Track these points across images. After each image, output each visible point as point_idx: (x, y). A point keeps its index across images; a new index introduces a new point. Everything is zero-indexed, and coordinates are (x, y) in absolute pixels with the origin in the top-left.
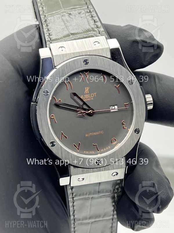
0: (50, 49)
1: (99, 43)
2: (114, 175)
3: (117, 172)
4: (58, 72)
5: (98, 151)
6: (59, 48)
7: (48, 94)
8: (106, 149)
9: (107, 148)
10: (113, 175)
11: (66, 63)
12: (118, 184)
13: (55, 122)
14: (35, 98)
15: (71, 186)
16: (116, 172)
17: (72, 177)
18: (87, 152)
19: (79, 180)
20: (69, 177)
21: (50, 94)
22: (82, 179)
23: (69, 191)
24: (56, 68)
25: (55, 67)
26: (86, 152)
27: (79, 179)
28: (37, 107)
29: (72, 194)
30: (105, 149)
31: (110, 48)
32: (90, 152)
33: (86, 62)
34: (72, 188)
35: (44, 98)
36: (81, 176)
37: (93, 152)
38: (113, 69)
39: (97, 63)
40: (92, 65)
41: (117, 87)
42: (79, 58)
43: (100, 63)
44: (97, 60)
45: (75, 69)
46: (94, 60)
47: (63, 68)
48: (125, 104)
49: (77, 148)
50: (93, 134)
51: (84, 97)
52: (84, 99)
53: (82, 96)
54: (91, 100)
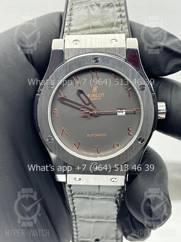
0: (64, 41)
1: (117, 41)
3: (116, 178)
5: (98, 153)
6: (74, 41)
9: (108, 153)
10: (112, 180)
12: (120, 190)
13: (58, 117)
15: (68, 183)
17: (67, 175)
18: (87, 153)
20: (65, 175)
21: (54, 88)
22: (79, 179)
23: (67, 188)
25: (66, 60)
26: (85, 153)
27: (75, 178)
28: (39, 99)
29: (70, 191)
30: (105, 153)
31: (127, 48)
32: (89, 154)
34: (70, 186)
35: (48, 91)
36: (77, 176)
37: (93, 154)
38: (125, 70)
39: (108, 62)
40: (103, 64)
41: (128, 91)
42: (89, 55)
43: (111, 63)
44: (108, 60)
45: (84, 66)
46: (105, 59)
47: (71, 64)
48: (134, 110)
49: (77, 147)
50: (95, 135)
51: (91, 96)
52: (91, 98)
53: (89, 95)
54: (98, 100)
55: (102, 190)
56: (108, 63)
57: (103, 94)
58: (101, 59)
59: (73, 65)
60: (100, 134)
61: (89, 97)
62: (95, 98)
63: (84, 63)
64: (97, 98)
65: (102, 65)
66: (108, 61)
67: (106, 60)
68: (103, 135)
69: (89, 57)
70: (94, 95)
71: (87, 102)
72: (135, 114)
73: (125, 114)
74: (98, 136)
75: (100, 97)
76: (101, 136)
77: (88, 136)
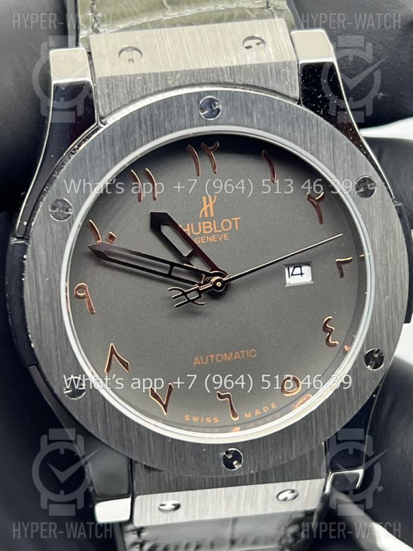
0: (89, 53)
1: (263, 42)
2: (285, 499)
3: (294, 488)
4: (107, 137)
5: (234, 415)
6: (121, 52)
7: (70, 215)
8: (261, 411)
9: (266, 410)
10: (281, 497)
11: (139, 110)
12: (298, 522)
13: (91, 309)
14: (25, 223)
15: (137, 523)
16: (293, 491)
17: (138, 499)
18: (195, 419)
19: (161, 507)
20: (129, 500)
21: (77, 213)
22: (174, 507)
23: (131, 538)
24: (103, 121)
25: (102, 118)
26: (191, 418)
27: (162, 505)
28: (25, 257)
29: (138, 546)
30: (257, 413)
31: (300, 63)
32: (205, 419)
33: (211, 108)
34: (139, 531)
35: (55, 227)
36: (170, 499)
37: (216, 420)
38: (305, 136)
39: (247, 114)
40: (232, 120)
41: (315, 203)
42: (186, 94)
43: (259, 116)
44: (250, 105)
45: (171, 132)
46: (239, 104)
47: (127, 126)
48: (339, 262)
49: (162, 403)
51: (197, 230)
52: (197, 236)
53: (190, 226)
54: (221, 240)
55: (240, 529)
56: (250, 115)
57: (236, 219)
58: (226, 104)
59: (134, 131)
60: (234, 354)
61: (189, 234)
62: (210, 235)
63: (170, 122)
65: (231, 124)
66: (250, 111)
67: (241, 105)
68: (245, 353)
69: (184, 99)
70: (206, 225)
71: (186, 251)
72: (342, 275)
73: (313, 280)
74: (229, 359)
75: (226, 232)
76: (239, 357)
77: (195, 363)
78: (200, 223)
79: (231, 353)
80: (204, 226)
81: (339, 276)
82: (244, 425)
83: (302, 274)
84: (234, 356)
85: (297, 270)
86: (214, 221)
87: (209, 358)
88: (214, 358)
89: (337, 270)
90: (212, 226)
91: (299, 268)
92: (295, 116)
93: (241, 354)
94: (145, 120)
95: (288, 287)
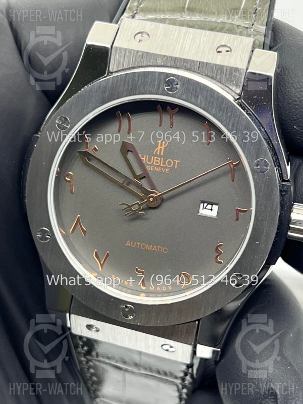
0: (118, 30)
1: (231, 50)
2: (167, 350)
3: (172, 345)
5: (144, 285)
8: (161, 289)
9: (164, 289)
10: (164, 348)
13: (72, 190)
20: (68, 314)
21: (72, 128)
22: (96, 329)
25: (110, 72)
27: (88, 325)
28: (35, 146)
30: (158, 289)
31: (248, 71)
32: (124, 281)
33: (172, 85)
37: (131, 285)
38: (229, 121)
39: (195, 96)
40: (184, 97)
41: (232, 166)
42: (159, 72)
43: (202, 99)
44: (198, 90)
45: (143, 94)
46: (191, 88)
47: (117, 83)
48: (237, 209)
49: (100, 262)
50: (143, 246)
51: (150, 161)
52: (149, 165)
53: (146, 157)
54: (163, 171)
56: (196, 97)
57: (177, 161)
58: (183, 85)
60: (153, 247)
61: (144, 162)
62: (157, 166)
63: (144, 86)
64: (162, 167)
65: (183, 100)
66: (197, 94)
67: (193, 89)
69: (157, 75)
70: (157, 162)
71: (139, 172)
72: (237, 219)
73: (217, 216)
74: (149, 249)
75: (169, 168)
76: (156, 250)
77: (127, 244)
78: (153, 157)
79: (151, 246)
80: (155, 159)
81: (235, 218)
82: (148, 294)
83: (211, 210)
84: (152, 248)
85: (209, 207)
86: (162, 159)
87: (137, 244)
88: (140, 245)
89: (235, 215)
90: (160, 161)
91: (211, 206)
92: (226, 106)
93: (157, 248)
94: (129, 81)
95: (199, 215)
